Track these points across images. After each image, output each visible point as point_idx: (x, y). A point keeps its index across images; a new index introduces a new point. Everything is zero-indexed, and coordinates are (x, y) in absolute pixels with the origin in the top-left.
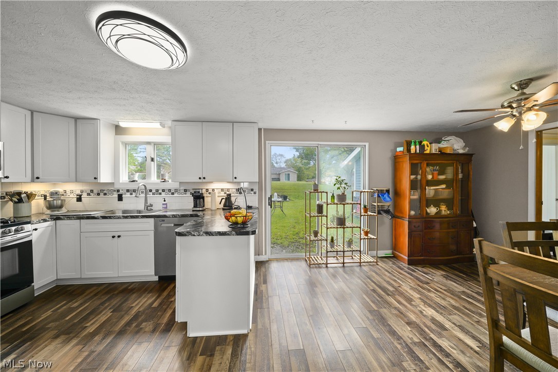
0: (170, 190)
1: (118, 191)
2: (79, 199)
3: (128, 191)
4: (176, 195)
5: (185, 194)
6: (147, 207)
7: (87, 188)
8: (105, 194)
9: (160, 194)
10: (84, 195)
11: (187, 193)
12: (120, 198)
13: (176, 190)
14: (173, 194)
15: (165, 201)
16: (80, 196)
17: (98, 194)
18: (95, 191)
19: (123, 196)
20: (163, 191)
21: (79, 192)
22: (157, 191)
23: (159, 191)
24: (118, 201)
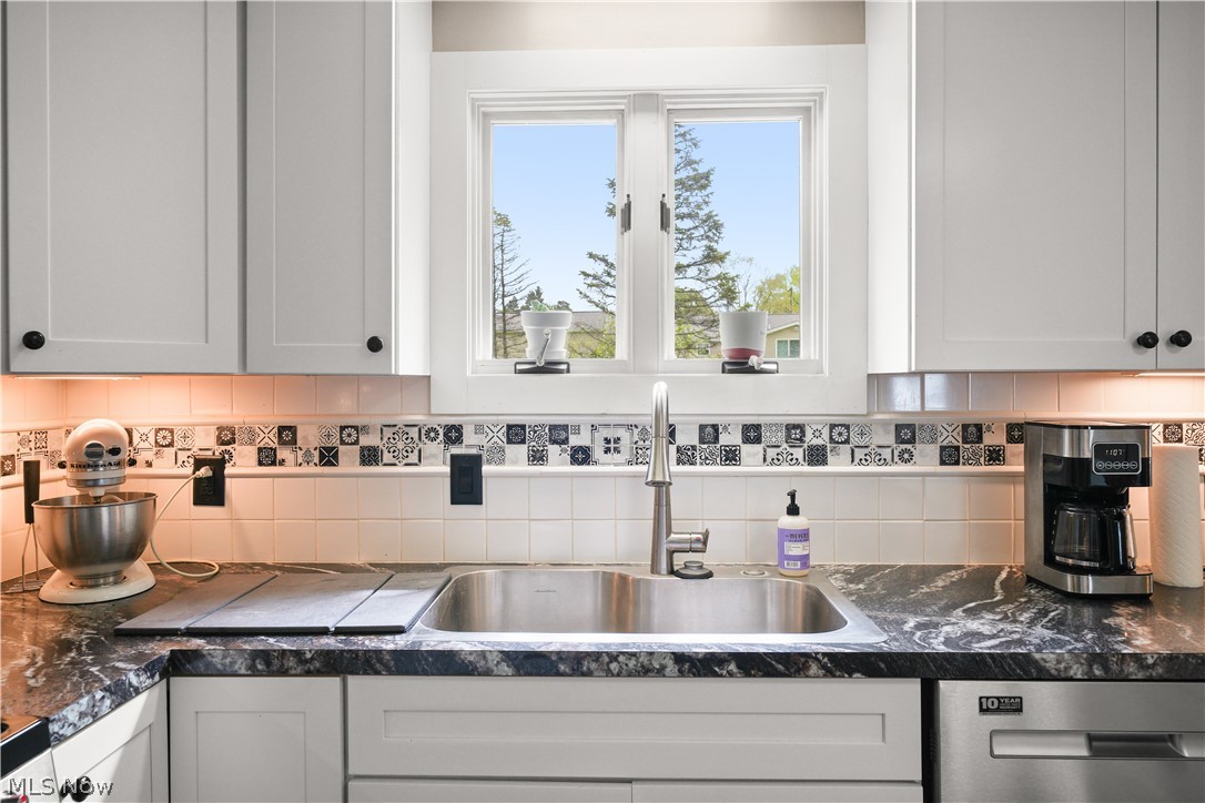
0: (795, 431)
1: (453, 434)
2: (210, 491)
3: (516, 433)
4: (838, 464)
5: (906, 457)
6: (671, 553)
7: (257, 414)
8: (370, 456)
9: (731, 456)
10: (243, 460)
11: (919, 449)
12: (466, 483)
13: (841, 432)
14: (817, 456)
15: (793, 510)
16: (218, 465)
17: (328, 457)
18: (310, 437)
19: (486, 469)
20: (752, 433)
21: (206, 442)
22: (710, 433)
23: (724, 439)
24: (454, 502)
